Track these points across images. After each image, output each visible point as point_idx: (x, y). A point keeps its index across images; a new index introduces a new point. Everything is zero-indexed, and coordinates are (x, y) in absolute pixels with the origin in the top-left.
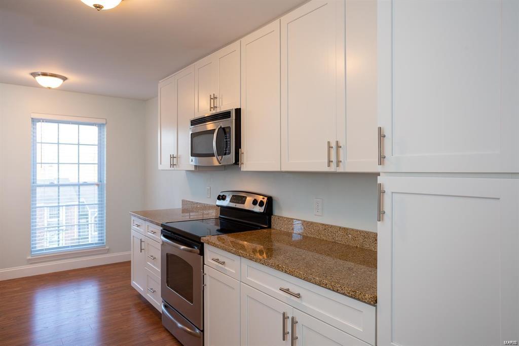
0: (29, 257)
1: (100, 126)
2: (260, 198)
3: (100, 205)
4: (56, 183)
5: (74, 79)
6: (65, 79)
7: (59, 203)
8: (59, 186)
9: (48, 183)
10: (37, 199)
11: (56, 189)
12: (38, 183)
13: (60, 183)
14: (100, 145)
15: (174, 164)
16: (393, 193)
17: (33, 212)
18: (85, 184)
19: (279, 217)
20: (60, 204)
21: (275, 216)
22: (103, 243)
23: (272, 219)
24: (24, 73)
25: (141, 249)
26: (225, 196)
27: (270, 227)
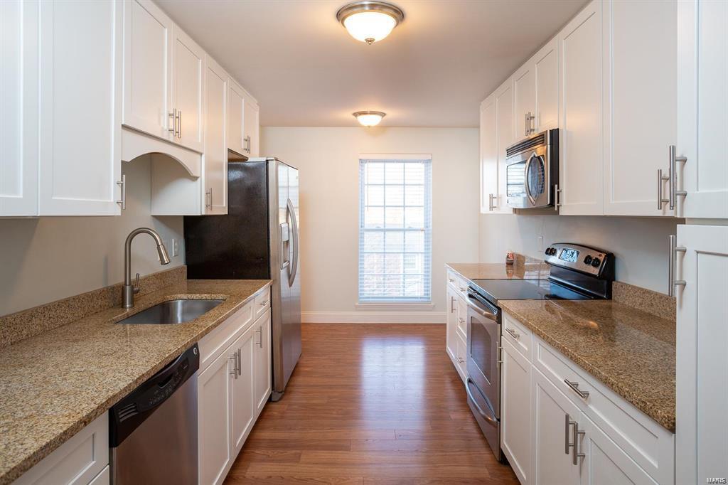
0: (357, 304)
1: (427, 162)
2: (595, 255)
3: (426, 253)
4: (382, 227)
5: (392, 114)
6: (383, 115)
7: (384, 249)
8: (385, 231)
9: (374, 227)
10: (365, 243)
11: (383, 233)
12: (366, 227)
13: (386, 227)
14: (426, 185)
15: (494, 205)
16: (698, 252)
17: (361, 256)
18: (410, 230)
19: (623, 285)
20: (386, 251)
21: (618, 282)
22: (429, 298)
23: (613, 286)
24: (347, 115)
25: (452, 310)
26: (555, 250)
27: (610, 297)
